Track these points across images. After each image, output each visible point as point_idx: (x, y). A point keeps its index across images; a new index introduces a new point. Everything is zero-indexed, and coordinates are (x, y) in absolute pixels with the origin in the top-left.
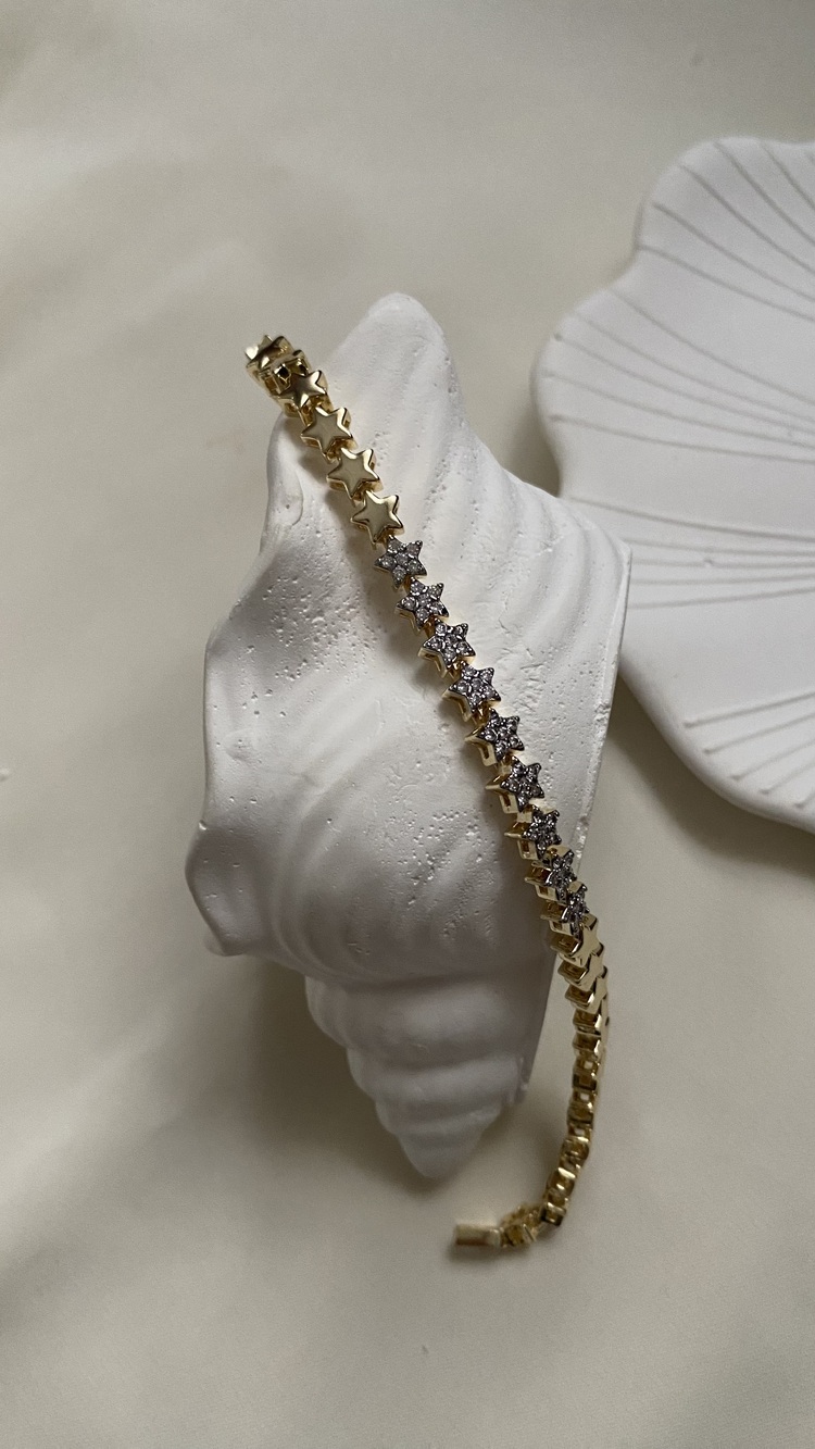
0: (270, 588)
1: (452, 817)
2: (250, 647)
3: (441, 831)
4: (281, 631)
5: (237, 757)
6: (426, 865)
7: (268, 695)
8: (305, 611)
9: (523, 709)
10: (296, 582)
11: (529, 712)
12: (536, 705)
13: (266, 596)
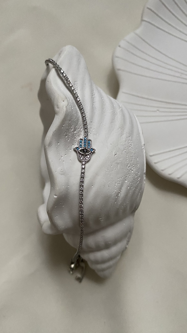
0: (64, 124)
1: (122, 178)
2: (58, 143)
3: (120, 182)
4: (66, 137)
5: (62, 174)
6: (118, 192)
7: (65, 156)
8: (72, 130)
9: (130, 148)
10: (70, 122)
11: (131, 148)
12: (132, 146)
13: (62, 127)
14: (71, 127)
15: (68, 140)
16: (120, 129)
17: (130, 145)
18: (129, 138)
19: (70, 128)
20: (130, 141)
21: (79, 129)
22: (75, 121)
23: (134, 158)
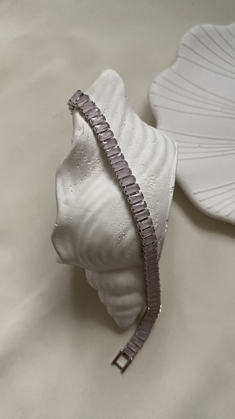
0: (75, 154)
1: (130, 220)
2: (69, 172)
3: (127, 224)
4: (78, 167)
5: (66, 204)
6: (122, 234)
7: (75, 186)
8: (85, 161)
9: (149, 188)
10: (82, 152)
11: (151, 189)
12: (153, 187)
13: (74, 156)
14: (85, 157)
15: (80, 170)
16: (143, 166)
17: (151, 186)
18: (151, 177)
19: (83, 158)
20: (151, 181)
21: (95, 160)
22: (90, 151)
23: (152, 201)
